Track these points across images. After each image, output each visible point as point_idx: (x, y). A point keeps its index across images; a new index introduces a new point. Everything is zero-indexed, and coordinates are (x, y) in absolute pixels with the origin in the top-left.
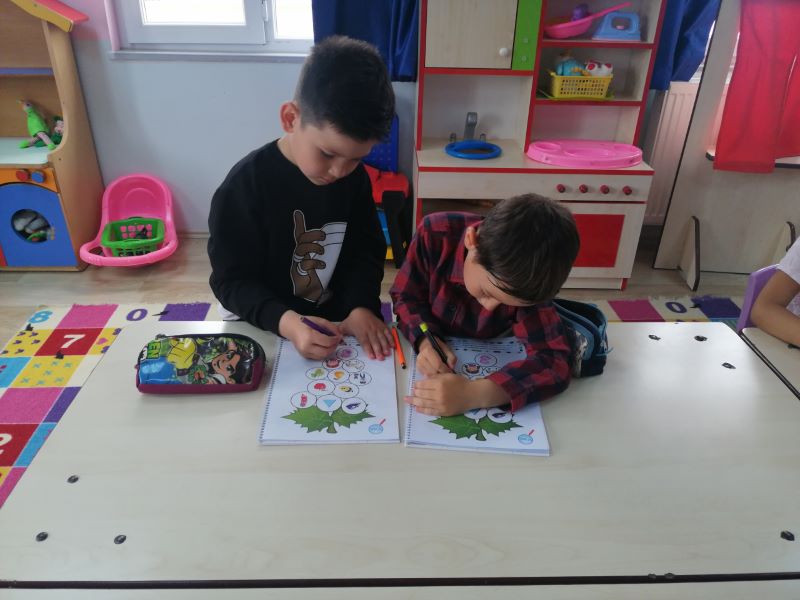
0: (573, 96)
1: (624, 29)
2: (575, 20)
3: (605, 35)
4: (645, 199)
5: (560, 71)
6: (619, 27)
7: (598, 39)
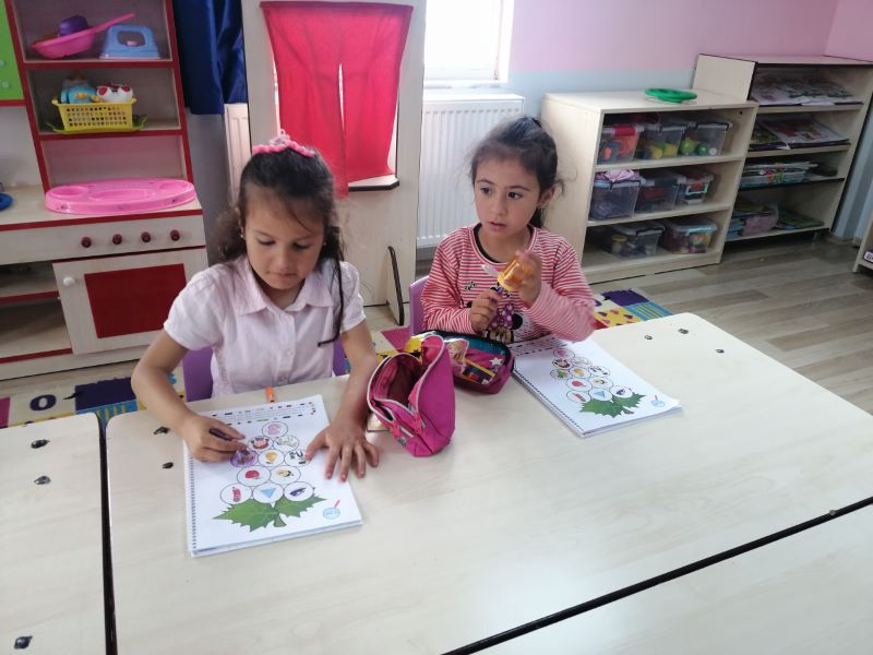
0: (87, 127)
1: (138, 45)
2: (63, 35)
3: (114, 53)
4: (203, 243)
5: (63, 98)
6: (129, 43)
7: (106, 57)
